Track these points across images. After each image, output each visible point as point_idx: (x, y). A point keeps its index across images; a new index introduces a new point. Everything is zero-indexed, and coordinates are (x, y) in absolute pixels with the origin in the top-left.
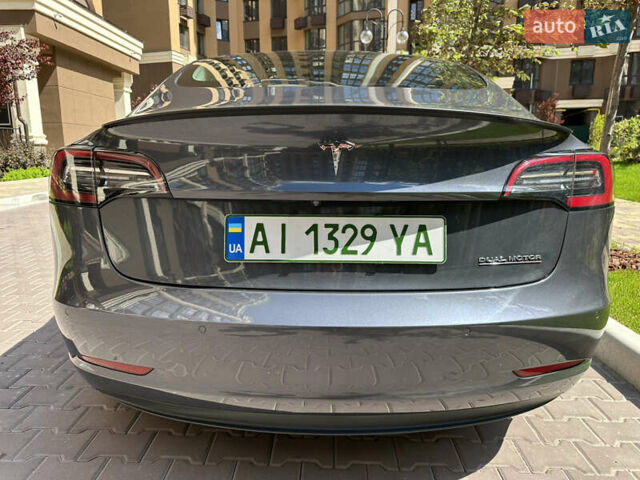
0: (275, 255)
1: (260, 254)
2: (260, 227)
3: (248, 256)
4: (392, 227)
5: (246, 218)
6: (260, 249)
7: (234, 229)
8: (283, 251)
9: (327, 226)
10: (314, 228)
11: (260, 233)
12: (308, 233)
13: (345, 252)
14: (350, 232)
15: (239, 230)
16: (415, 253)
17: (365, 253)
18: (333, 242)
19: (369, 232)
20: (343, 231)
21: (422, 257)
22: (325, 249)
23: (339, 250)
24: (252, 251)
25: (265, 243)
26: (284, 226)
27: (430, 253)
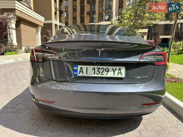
0: (85, 75)
1: (81, 74)
2: (81, 68)
3: (78, 75)
4: (113, 69)
5: (78, 66)
6: (81, 73)
7: (75, 68)
8: (87, 74)
9: (97, 68)
10: (94, 68)
11: (81, 69)
12: (93, 70)
13: (101, 74)
14: (103, 70)
15: (76, 69)
16: (118, 75)
17: (106, 75)
18: (98, 72)
19: (107, 70)
20: (101, 69)
21: (120, 76)
22: (97, 74)
23: (100, 74)
24: (79, 74)
25: (82, 72)
26: (87, 68)
27: (122, 75)
